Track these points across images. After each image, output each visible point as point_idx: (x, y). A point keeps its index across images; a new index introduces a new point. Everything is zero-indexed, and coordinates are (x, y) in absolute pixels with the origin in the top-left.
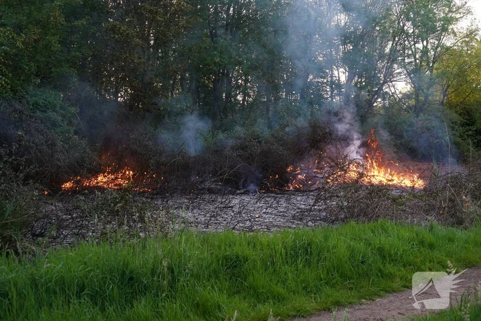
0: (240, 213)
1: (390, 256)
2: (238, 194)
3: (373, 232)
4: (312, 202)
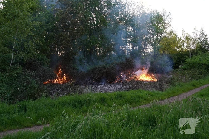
0: (101, 89)
1: (141, 97)
2: (99, 84)
3: (137, 92)
4: (121, 86)
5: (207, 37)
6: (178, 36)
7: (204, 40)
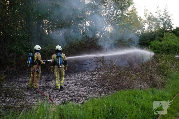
5: (171, 18)
6: (138, 16)
7: (167, 21)
